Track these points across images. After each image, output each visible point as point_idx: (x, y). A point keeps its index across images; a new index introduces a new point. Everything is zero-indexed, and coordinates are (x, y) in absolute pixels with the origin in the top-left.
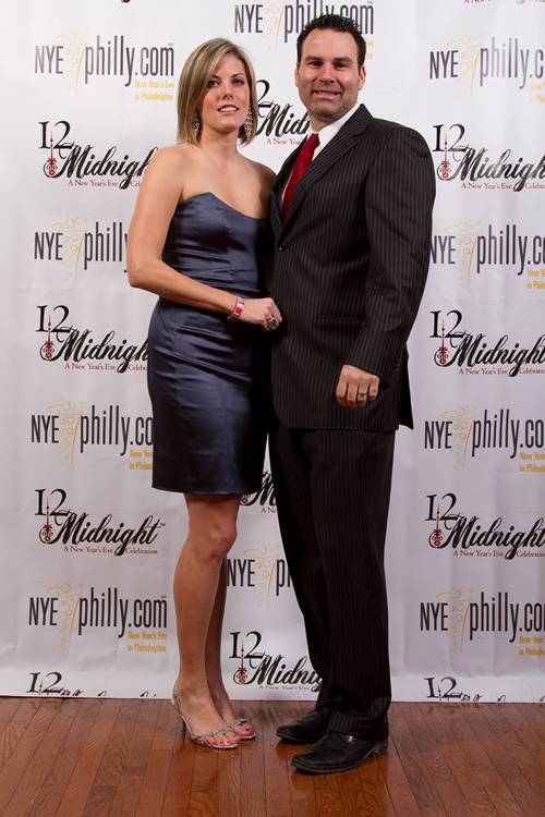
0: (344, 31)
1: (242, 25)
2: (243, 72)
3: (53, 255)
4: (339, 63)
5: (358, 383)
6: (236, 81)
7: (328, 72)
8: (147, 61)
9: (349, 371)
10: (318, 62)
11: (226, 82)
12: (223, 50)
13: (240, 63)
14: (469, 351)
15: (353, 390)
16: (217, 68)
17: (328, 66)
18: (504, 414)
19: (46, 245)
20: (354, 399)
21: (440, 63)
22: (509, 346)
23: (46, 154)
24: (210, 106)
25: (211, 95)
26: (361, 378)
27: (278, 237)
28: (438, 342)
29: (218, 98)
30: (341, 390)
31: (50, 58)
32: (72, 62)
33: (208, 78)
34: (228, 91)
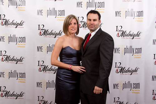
0: (96, 13)
1: (78, 6)
2: (76, 22)
3: (41, 51)
4: (94, 20)
5: (98, 90)
6: (75, 24)
7: (92, 22)
8: (59, 13)
9: (96, 88)
10: (90, 20)
11: (73, 24)
12: (72, 18)
13: (76, 20)
14: (122, 70)
15: (97, 92)
16: (71, 21)
17: (92, 21)
18: (129, 82)
19: (39, 49)
20: (97, 93)
21: (117, 13)
22: (130, 69)
23: (39, 31)
24: (70, 29)
25: (70, 27)
26: (99, 90)
27: (82, 55)
28: (116, 69)
29: (71, 27)
30: (95, 91)
31: (40, 12)
32: (45, 13)
33: (69, 23)
34: (73, 26)
